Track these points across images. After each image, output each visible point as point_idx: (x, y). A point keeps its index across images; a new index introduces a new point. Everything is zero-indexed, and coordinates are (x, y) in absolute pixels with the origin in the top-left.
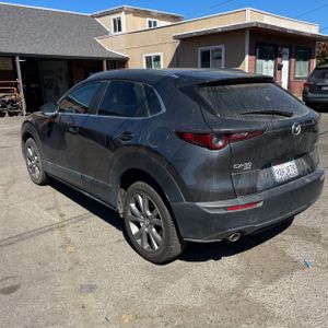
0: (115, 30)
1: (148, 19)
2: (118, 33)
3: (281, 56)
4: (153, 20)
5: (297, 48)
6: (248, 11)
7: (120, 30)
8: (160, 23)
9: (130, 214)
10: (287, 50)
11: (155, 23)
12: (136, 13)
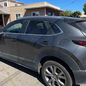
0: (5, 6)
1: (15, 4)
2: (6, 7)
3: (53, 15)
4: (16, 4)
5: (56, 13)
6: (45, 3)
7: (6, 6)
8: (18, 5)
9: (45, 73)
10: (54, 14)
11: (17, 5)
12: (11, 1)
